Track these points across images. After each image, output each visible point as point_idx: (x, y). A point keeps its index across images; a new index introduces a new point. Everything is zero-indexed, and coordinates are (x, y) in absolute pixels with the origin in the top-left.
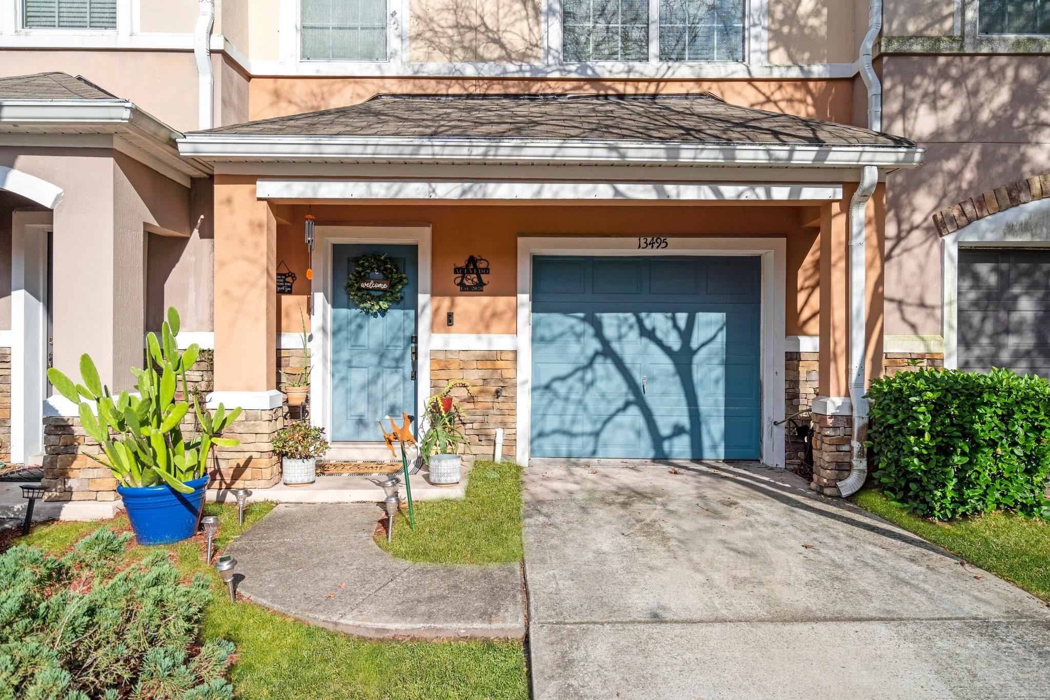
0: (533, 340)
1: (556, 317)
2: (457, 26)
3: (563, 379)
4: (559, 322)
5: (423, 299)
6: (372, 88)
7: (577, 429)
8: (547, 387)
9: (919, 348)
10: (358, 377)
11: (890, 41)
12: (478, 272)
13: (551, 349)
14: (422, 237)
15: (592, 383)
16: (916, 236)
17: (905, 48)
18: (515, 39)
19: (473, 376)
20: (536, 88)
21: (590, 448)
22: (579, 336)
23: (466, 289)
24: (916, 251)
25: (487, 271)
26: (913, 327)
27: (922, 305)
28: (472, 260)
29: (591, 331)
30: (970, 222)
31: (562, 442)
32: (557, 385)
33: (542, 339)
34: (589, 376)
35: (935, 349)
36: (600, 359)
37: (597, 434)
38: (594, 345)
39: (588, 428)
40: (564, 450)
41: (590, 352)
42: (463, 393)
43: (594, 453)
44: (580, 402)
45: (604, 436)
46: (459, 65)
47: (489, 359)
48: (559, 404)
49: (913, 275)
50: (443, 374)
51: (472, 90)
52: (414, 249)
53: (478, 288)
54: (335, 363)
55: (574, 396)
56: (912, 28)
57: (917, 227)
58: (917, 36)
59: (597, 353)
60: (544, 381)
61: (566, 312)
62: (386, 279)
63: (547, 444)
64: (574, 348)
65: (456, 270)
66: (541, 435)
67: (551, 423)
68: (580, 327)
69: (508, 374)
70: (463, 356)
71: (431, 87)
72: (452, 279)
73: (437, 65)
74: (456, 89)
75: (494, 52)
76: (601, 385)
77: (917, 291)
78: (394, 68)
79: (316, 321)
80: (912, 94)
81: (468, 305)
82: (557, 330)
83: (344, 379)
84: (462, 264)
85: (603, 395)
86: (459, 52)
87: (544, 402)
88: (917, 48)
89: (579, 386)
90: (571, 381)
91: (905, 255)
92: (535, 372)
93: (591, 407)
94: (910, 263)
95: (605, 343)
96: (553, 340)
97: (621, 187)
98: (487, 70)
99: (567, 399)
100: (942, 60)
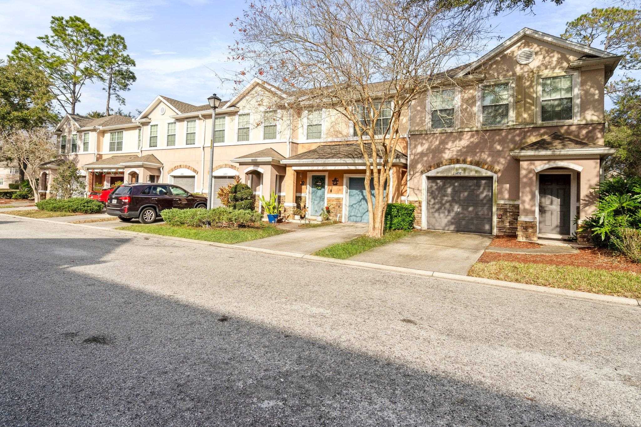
0: (349, 195)
1: (354, 191)
2: (334, 131)
3: (355, 204)
4: (355, 192)
5: (326, 186)
6: (319, 145)
7: (358, 215)
8: (352, 206)
9: (417, 199)
10: (316, 202)
11: (411, 132)
12: (337, 181)
13: (353, 198)
14: (326, 174)
15: (361, 205)
16: (417, 174)
17: (414, 133)
18: (344, 133)
19: (335, 203)
20: (348, 143)
21: (360, 220)
22: (358, 195)
23: (334, 185)
24: (417, 178)
25: (338, 181)
26: (416, 194)
27: (418, 189)
28: (335, 179)
29: (361, 194)
30: (428, 171)
31: (354, 218)
32: (354, 205)
33: (351, 195)
34: (360, 204)
35: (420, 200)
36: (362, 200)
37: (362, 217)
38: (361, 197)
39: (360, 215)
40: (355, 220)
41: (361, 198)
42: (333, 206)
43: (361, 221)
44: (358, 209)
45: (363, 217)
46: (334, 139)
47: (338, 200)
48: (354, 210)
49: (416, 183)
50: (329, 202)
51: (336, 144)
52: (325, 176)
53: (336, 185)
54: (312, 199)
55: (357, 208)
56: (417, 128)
57: (418, 172)
58: (417, 131)
59: (362, 199)
60: (351, 204)
61: (356, 189)
62: (321, 183)
63: (351, 218)
64: (358, 198)
65: (333, 181)
66: (350, 216)
67: (353, 214)
68: (358, 193)
69: (341, 203)
70: (333, 199)
71: (329, 144)
72: (332, 182)
73: (330, 139)
74: (333, 144)
75: (340, 136)
76: (363, 206)
77: (417, 186)
78: (322, 140)
79: (308, 191)
80: (417, 143)
81: (335, 188)
82: (354, 193)
83: (314, 203)
84: (333, 179)
85: (363, 208)
86: (334, 136)
87: (351, 209)
88: (416, 133)
89: (358, 206)
90: (357, 205)
91: (415, 179)
92: (350, 203)
93: (361, 210)
94: (416, 180)
95: (364, 196)
96: (353, 196)
97: (349, 167)
98: (339, 140)
99: (356, 209)
100: (424, 135)
